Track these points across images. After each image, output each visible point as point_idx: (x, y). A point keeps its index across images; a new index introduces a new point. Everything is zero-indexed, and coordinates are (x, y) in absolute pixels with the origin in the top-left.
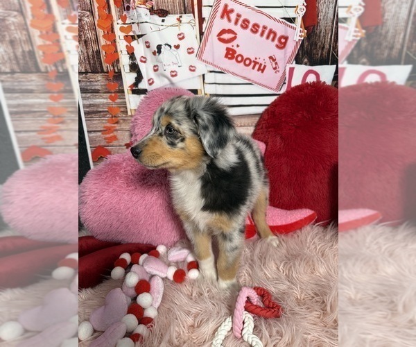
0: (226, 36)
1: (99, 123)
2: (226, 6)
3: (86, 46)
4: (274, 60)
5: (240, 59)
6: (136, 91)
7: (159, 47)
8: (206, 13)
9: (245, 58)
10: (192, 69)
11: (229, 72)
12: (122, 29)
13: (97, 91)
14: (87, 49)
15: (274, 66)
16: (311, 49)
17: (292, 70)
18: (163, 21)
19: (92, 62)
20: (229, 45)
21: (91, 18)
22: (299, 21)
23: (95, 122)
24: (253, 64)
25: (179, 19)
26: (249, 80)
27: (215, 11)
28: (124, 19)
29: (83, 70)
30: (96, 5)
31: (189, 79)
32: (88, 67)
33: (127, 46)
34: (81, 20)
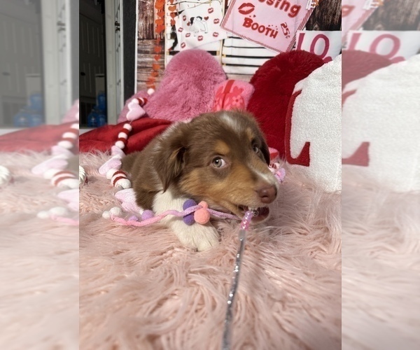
0: (245, 9)
3: (146, 20)
5: (255, 26)
6: (172, 52)
7: (192, 19)
9: (259, 25)
10: (215, 35)
11: (245, 37)
12: (170, 8)
13: (147, 52)
16: (322, 15)
17: (302, 36)
19: (148, 31)
20: (247, 16)
21: (152, 1)
23: (143, 74)
24: (266, 30)
26: (262, 44)
28: (172, 1)
32: (145, 35)
33: (171, 21)
34: (146, 3)
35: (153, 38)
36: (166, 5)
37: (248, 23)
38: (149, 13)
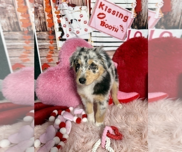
0: (101, 16)
1: (45, 53)
2: (101, 3)
3: (40, 19)
4: (122, 27)
5: (107, 26)
6: (61, 39)
7: (72, 21)
8: (92, 6)
9: (109, 26)
10: (86, 30)
11: (102, 32)
12: (56, 12)
13: (44, 39)
14: (40, 21)
15: (122, 29)
16: (138, 22)
17: (130, 31)
18: (74, 9)
19: (42, 26)
20: (102, 20)
21: (42, 7)
22: (133, 10)
23: (43, 53)
24: (112, 28)
25: (80, 8)
26: (111, 35)
27: (96, 5)
28: (56, 8)
29: (39, 30)
30: (44, 2)
31: (85, 34)
32: (41, 29)
33: (58, 20)
34: (38, 8)
35: (47, 31)
36: (53, 10)
37: (103, 24)
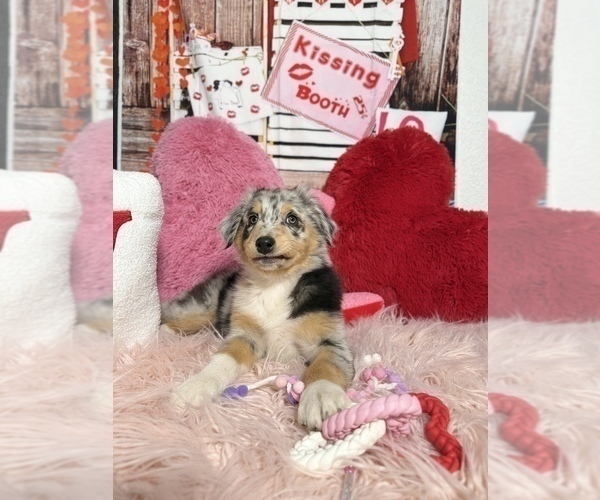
0: (299, 72)
2: (301, 38)
4: (360, 102)
5: (315, 99)
8: (276, 46)
9: (321, 98)
10: (255, 110)
11: (300, 114)
12: (178, 62)
13: (137, 128)
14: (137, 80)
15: (360, 109)
16: (411, 89)
17: (384, 115)
18: (226, 54)
19: (140, 95)
20: (303, 82)
21: (147, 48)
22: (395, 56)
24: (332, 106)
25: (244, 53)
26: (326, 125)
27: (288, 44)
28: (182, 50)
29: (129, 104)
30: (154, 35)
31: (250, 122)
32: (135, 100)
33: (181, 80)
34: (136, 50)
35: (150, 106)
36: (171, 56)
37: (304, 93)
38: (142, 66)
